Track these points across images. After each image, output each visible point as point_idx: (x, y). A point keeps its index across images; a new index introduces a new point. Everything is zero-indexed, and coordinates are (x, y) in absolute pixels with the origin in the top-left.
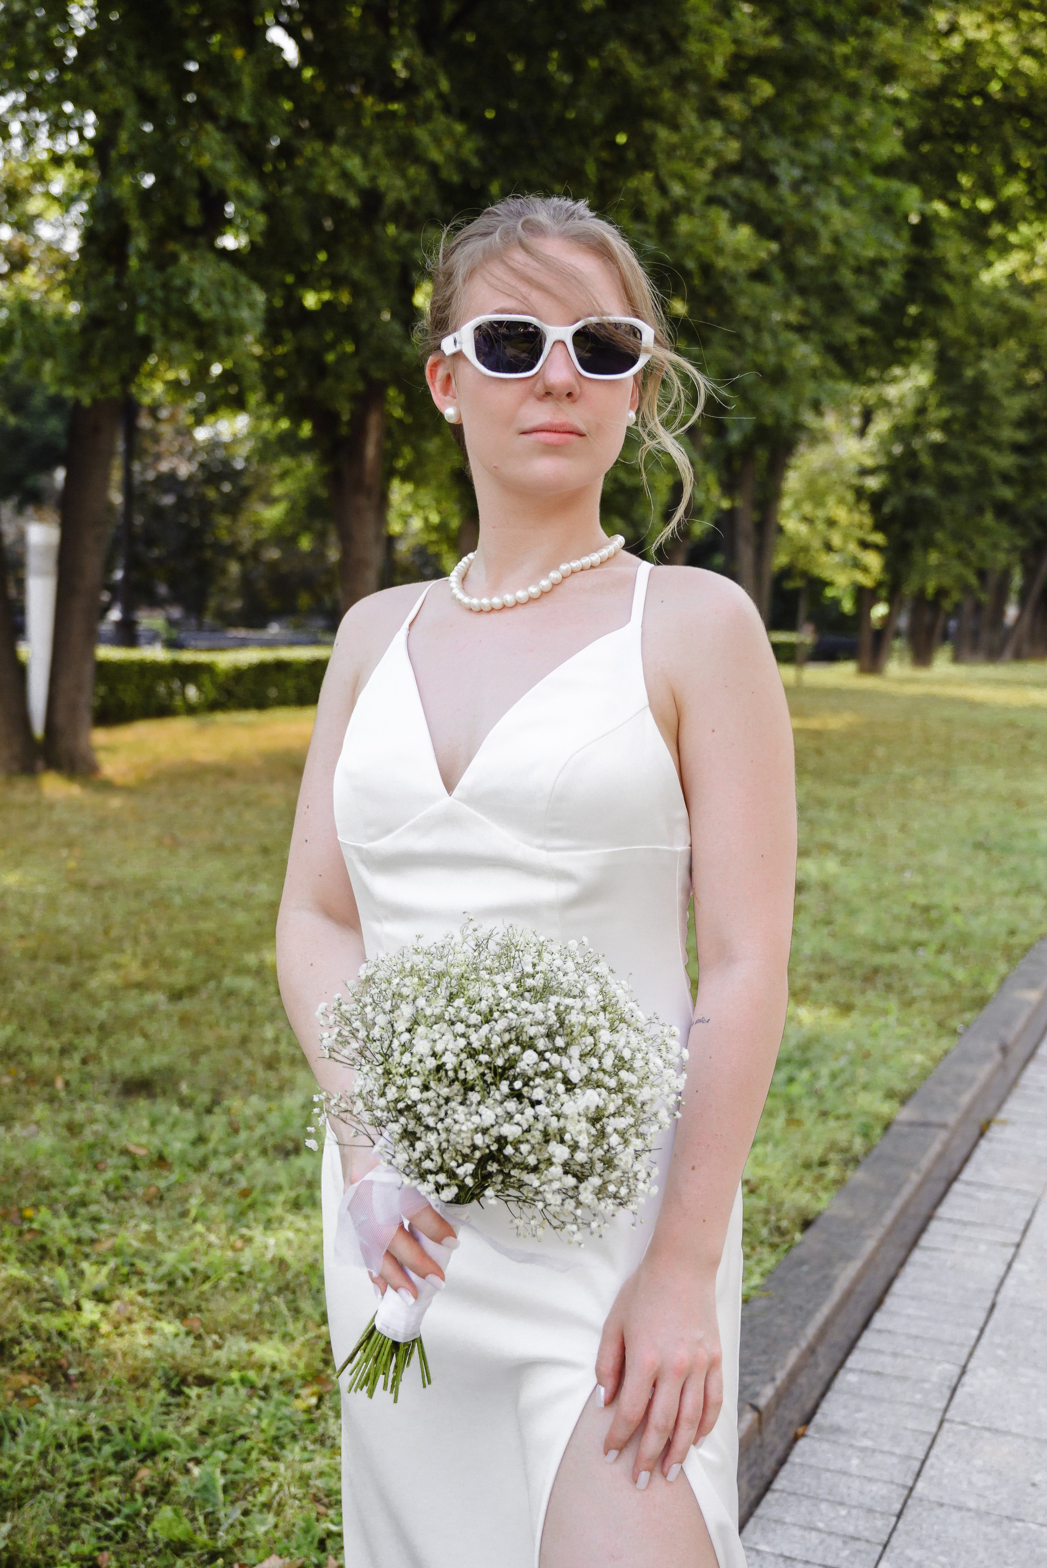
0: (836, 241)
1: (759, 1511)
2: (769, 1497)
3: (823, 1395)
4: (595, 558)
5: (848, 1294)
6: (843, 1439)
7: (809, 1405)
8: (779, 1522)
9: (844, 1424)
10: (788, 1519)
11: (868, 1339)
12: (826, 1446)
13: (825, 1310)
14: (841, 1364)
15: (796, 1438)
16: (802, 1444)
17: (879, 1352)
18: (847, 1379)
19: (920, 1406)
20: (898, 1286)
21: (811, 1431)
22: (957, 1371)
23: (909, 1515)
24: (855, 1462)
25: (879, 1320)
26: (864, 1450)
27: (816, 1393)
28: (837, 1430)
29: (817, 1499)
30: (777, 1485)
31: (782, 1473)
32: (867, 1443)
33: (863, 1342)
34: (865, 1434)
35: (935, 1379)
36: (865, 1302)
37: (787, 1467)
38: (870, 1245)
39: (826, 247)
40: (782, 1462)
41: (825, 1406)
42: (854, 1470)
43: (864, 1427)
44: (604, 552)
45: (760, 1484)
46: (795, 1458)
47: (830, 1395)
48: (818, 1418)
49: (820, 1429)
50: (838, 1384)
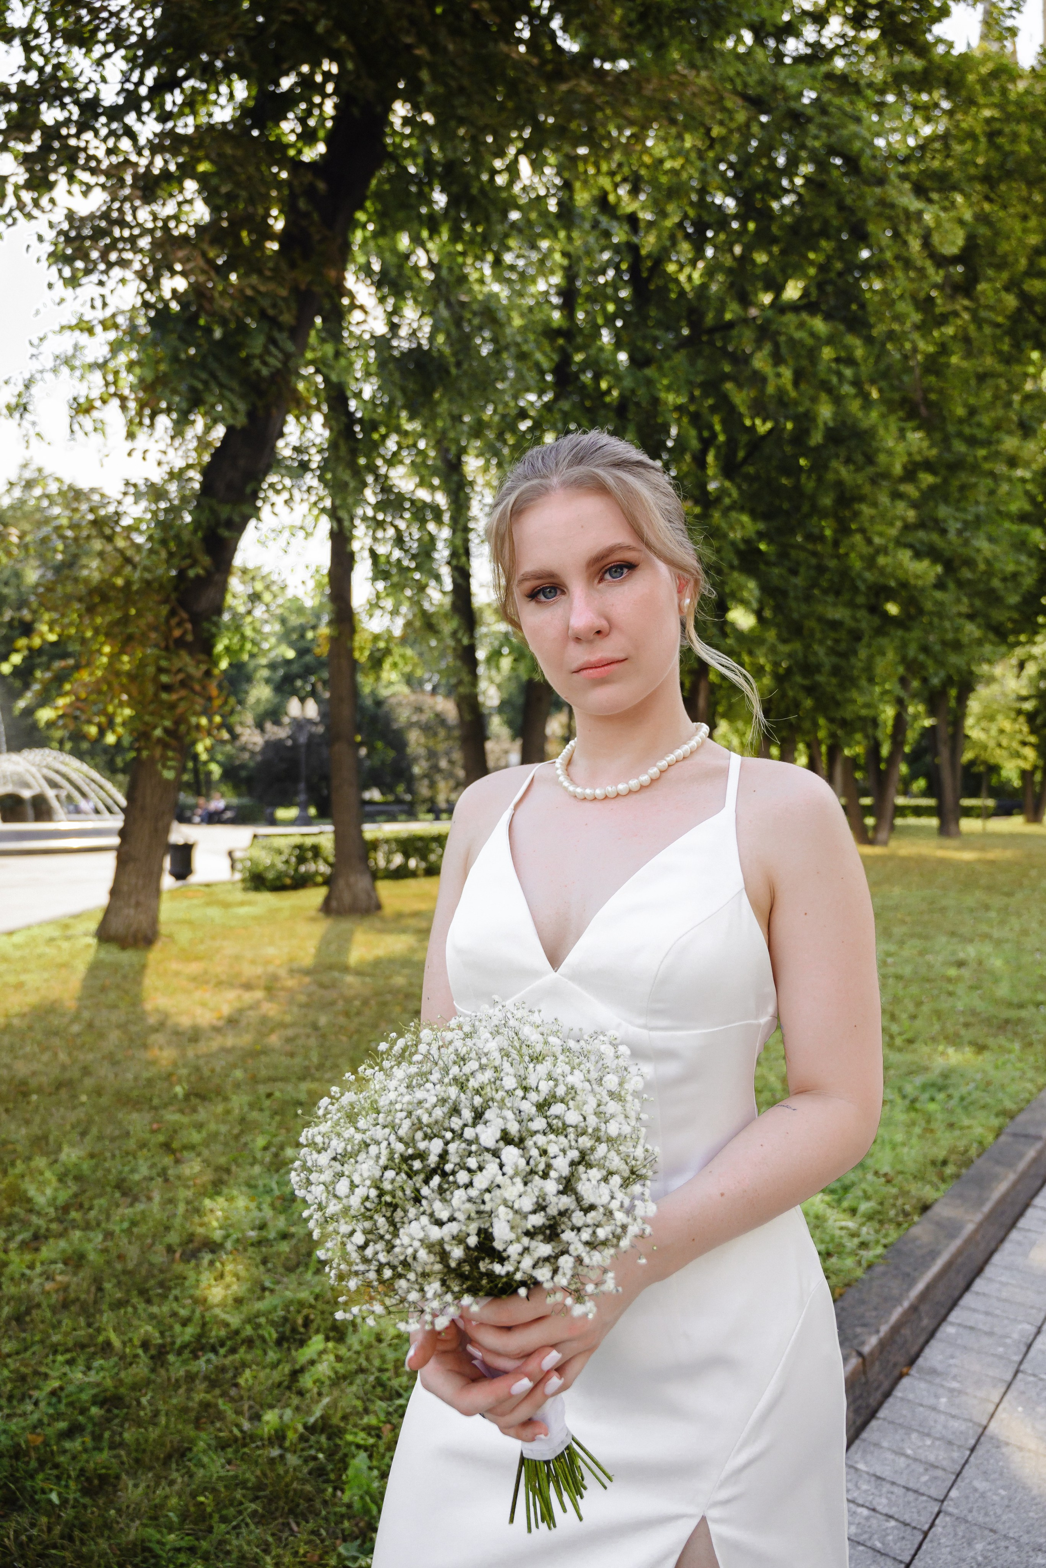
0: (988, 562)
1: (865, 1435)
2: (874, 1423)
3: (927, 1342)
5: (950, 1265)
6: (938, 1380)
7: (914, 1350)
8: (877, 1445)
9: (939, 1367)
10: (885, 1444)
11: (968, 1299)
12: (923, 1385)
14: (944, 1318)
15: (901, 1376)
16: (905, 1381)
17: (974, 1310)
18: (948, 1330)
19: (1000, 1357)
20: (997, 1258)
21: (913, 1371)
22: (1033, 1330)
23: (980, 1450)
24: (943, 1400)
25: (979, 1285)
26: (952, 1390)
27: (921, 1340)
28: (933, 1372)
29: (909, 1429)
30: (881, 1414)
31: (886, 1405)
32: (955, 1385)
33: (962, 1302)
34: (954, 1378)
35: (1016, 1336)
37: (891, 1400)
38: (970, 1227)
39: (982, 567)
40: (888, 1394)
41: (927, 1351)
42: (942, 1408)
43: (954, 1371)
46: (898, 1393)
47: (933, 1343)
48: (920, 1361)
49: (921, 1370)
50: (939, 1335)
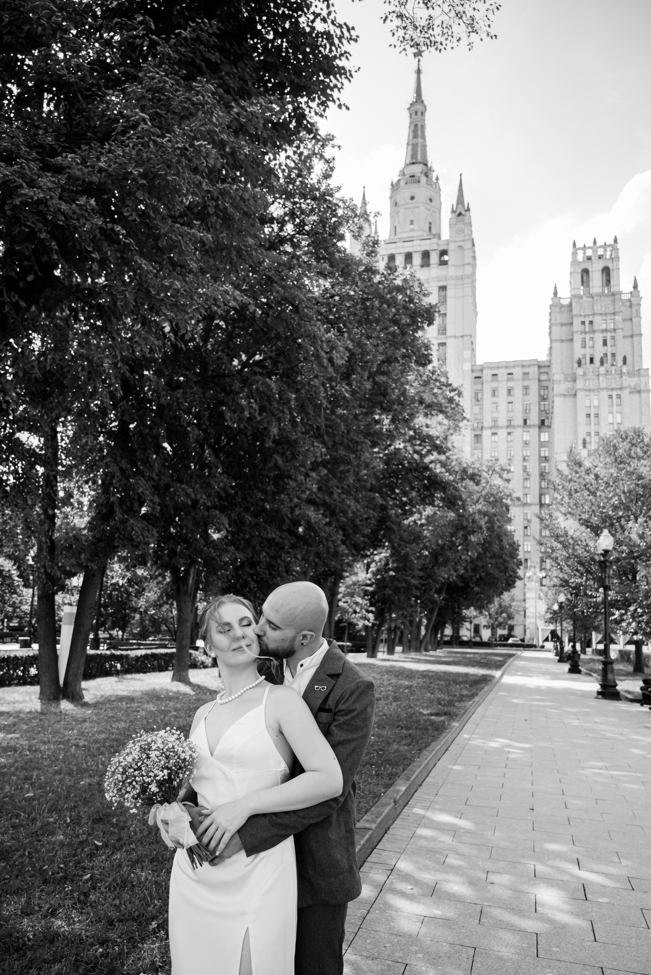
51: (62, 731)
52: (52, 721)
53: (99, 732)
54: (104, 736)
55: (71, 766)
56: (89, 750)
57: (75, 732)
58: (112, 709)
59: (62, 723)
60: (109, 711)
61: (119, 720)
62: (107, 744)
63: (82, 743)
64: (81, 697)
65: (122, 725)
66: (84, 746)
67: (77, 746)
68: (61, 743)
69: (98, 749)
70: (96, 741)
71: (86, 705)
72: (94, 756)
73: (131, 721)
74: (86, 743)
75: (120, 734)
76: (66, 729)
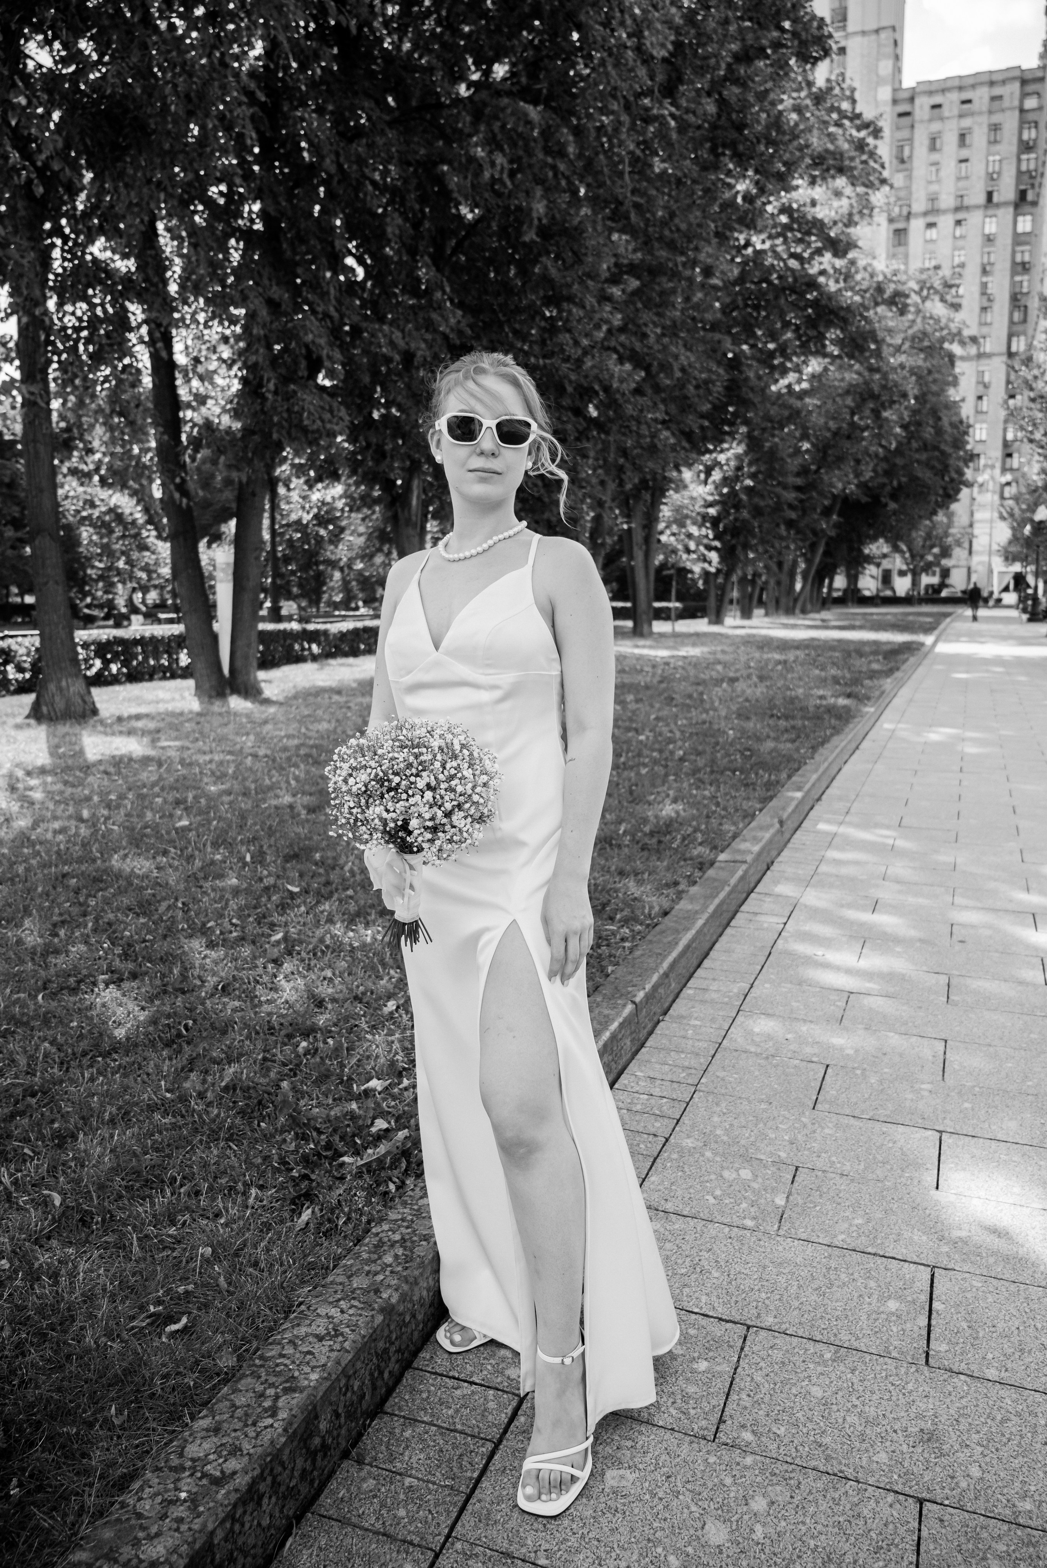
2: (643, 1050)
3: (674, 1001)
4: (511, 532)
5: (688, 947)
6: (684, 1021)
7: (666, 1005)
8: (648, 1061)
9: (685, 1014)
10: (653, 1060)
11: (700, 972)
12: (674, 1025)
13: (674, 954)
14: (685, 986)
15: (659, 1022)
16: (662, 1024)
17: (706, 978)
18: (688, 992)
19: (727, 1003)
20: (717, 946)
21: (667, 1018)
22: (749, 985)
23: (718, 1056)
24: (690, 1032)
25: (706, 964)
26: (695, 1026)
27: (670, 999)
28: (681, 1017)
29: (668, 1050)
30: (648, 1044)
31: (651, 1039)
32: (698, 1023)
33: (698, 974)
34: (696, 1019)
35: (736, 990)
36: (699, 953)
37: (653, 1036)
38: (700, 923)
40: (650, 1033)
41: (675, 1006)
42: (690, 1036)
43: (695, 1015)
44: (516, 530)
45: (637, 1044)
46: (658, 1031)
47: (678, 1001)
48: (671, 1012)
49: (671, 1017)
50: (682, 995)
51: (231, 737)
52: (215, 724)
53: (288, 737)
54: (296, 742)
55: (247, 784)
56: (274, 760)
57: (252, 737)
58: (307, 706)
59: (231, 726)
60: (302, 708)
61: (319, 721)
62: (302, 752)
63: (262, 752)
64: (259, 692)
65: (324, 726)
66: (266, 756)
67: (255, 756)
68: (230, 753)
69: (289, 759)
70: (285, 749)
71: (267, 702)
72: (283, 769)
73: (338, 721)
74: (269, 752)
75: (322, 738)
76: (237, 734)
